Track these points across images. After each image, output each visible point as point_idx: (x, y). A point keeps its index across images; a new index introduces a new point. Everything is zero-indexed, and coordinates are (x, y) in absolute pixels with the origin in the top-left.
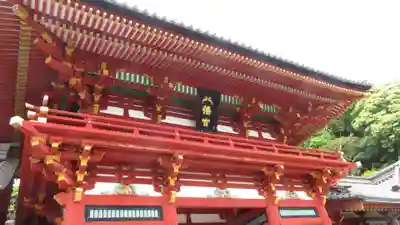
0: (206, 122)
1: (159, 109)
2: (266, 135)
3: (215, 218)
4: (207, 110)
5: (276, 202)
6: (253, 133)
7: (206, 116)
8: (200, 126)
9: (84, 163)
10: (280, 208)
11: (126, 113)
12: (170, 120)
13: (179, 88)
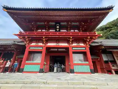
0: (58, 30)
1: (47, 29)
2: (76, 31)
3: (64, 50)
4: (58, 27)
5: (71, 46)
7: (57, 29)
8: (56, 31)
9: (27, 40)
10: (72, 48)
11: (42, 30)
12: (50, 31)
13: (51, 23)
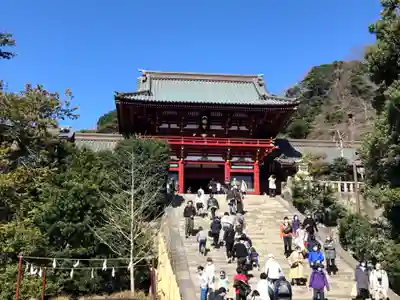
0: (204, 127)
2: (243, 128)
4: (204, 121)
5: (228, 163)
6: (234, 128)
7: (203, 124)
8: (201, 127)
11: (169, 126)
12: (188, 127)
13: (192, 114)
